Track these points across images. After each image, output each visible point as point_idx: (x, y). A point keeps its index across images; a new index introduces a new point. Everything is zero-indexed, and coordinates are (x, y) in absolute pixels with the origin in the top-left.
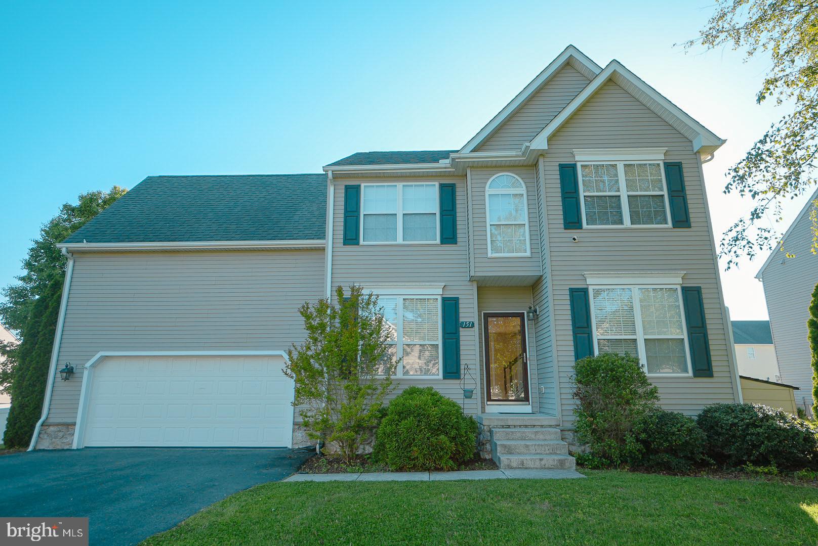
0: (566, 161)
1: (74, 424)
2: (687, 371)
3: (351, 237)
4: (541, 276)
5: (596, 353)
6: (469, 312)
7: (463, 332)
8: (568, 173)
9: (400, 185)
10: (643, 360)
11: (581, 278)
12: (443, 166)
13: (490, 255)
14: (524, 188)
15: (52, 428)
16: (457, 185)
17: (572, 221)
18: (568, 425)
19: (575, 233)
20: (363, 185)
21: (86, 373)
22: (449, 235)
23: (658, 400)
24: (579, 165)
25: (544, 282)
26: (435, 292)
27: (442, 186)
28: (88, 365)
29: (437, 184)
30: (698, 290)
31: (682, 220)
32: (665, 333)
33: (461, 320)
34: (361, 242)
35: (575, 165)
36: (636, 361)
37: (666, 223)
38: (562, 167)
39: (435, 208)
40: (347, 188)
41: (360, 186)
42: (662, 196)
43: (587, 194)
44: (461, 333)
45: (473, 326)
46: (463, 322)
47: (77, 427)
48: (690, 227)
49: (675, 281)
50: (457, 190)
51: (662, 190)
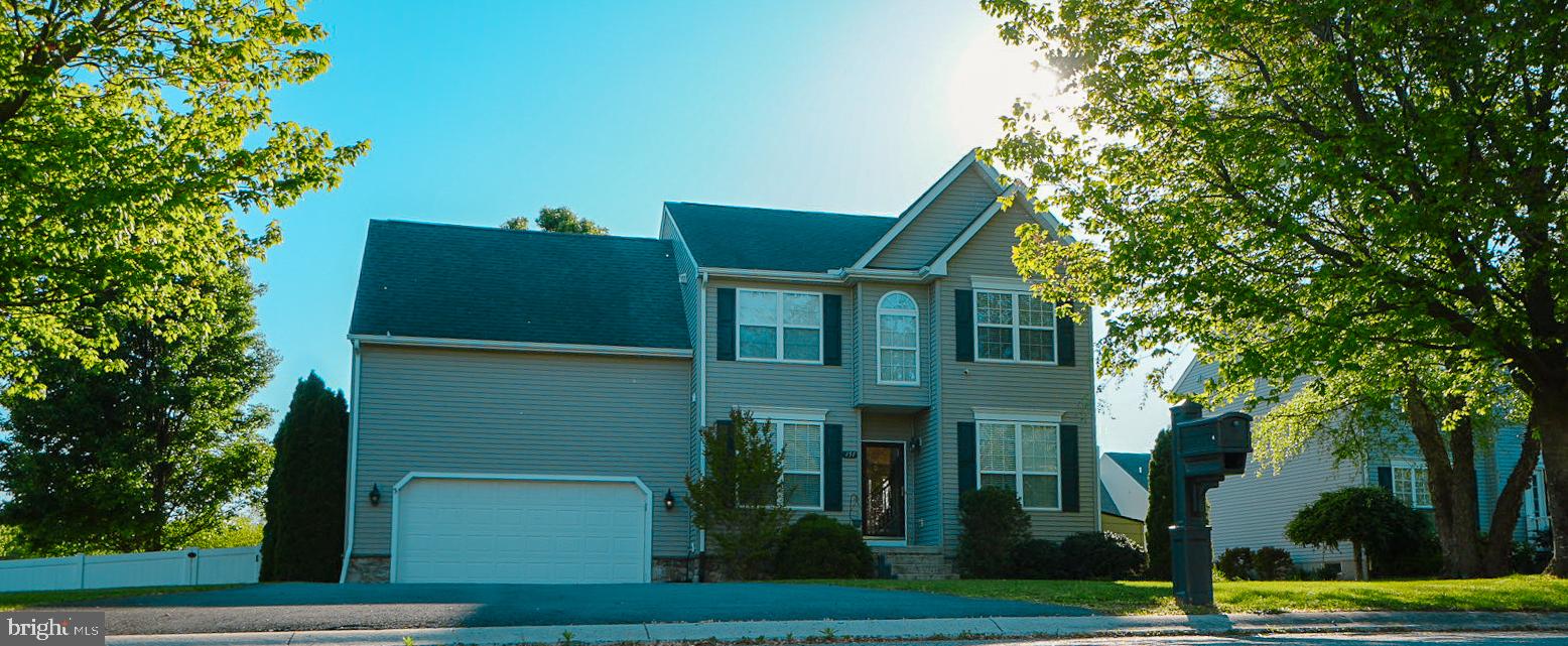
0: (962, 286)
1: (389, 556)
2: (1057, 506)
3: (725, 352)
4: (929, 408)
5: (979, 487)
6: (852, 441)
7: (845, 462)
8: (964, 299)
9: (780, 293)
10: (1020, 494)
11: (969, 412)
12: (832, 277)
13: (879, 382)
14: (917, 310)
15: (360, 561)
16: (843, 298)
17: (964, 353)
18: (949, 554)
19: (966, 367)
20: (738, 290)
21: (395, 497)
22: (833, 357)
23: (1030, 526)
24: (975, 292)
25: (932, 413)
26: (818, 418)
27: (826, 297)
28: (398, 486)
29: (821, 294)
30: (1074, 429)
31: (1068, 358)
32: (1042, 470)
33: (844, 449)
34: (738, 358)
35: (972, 292)
36: (1015, 493)
37: (1053, 360)
38: (958, 293)
39: (818, 322)
40: (720, 292)
41: (735, 290)
42: (1052, 331)
43: (980, 325)
44: (844, 464)
45: (856, 456)
46: (845, 453)
47: (393, 560)
48: (1074, 365)
49: (1054, 419)
50: (843, 303)
51: (1052, 325)
